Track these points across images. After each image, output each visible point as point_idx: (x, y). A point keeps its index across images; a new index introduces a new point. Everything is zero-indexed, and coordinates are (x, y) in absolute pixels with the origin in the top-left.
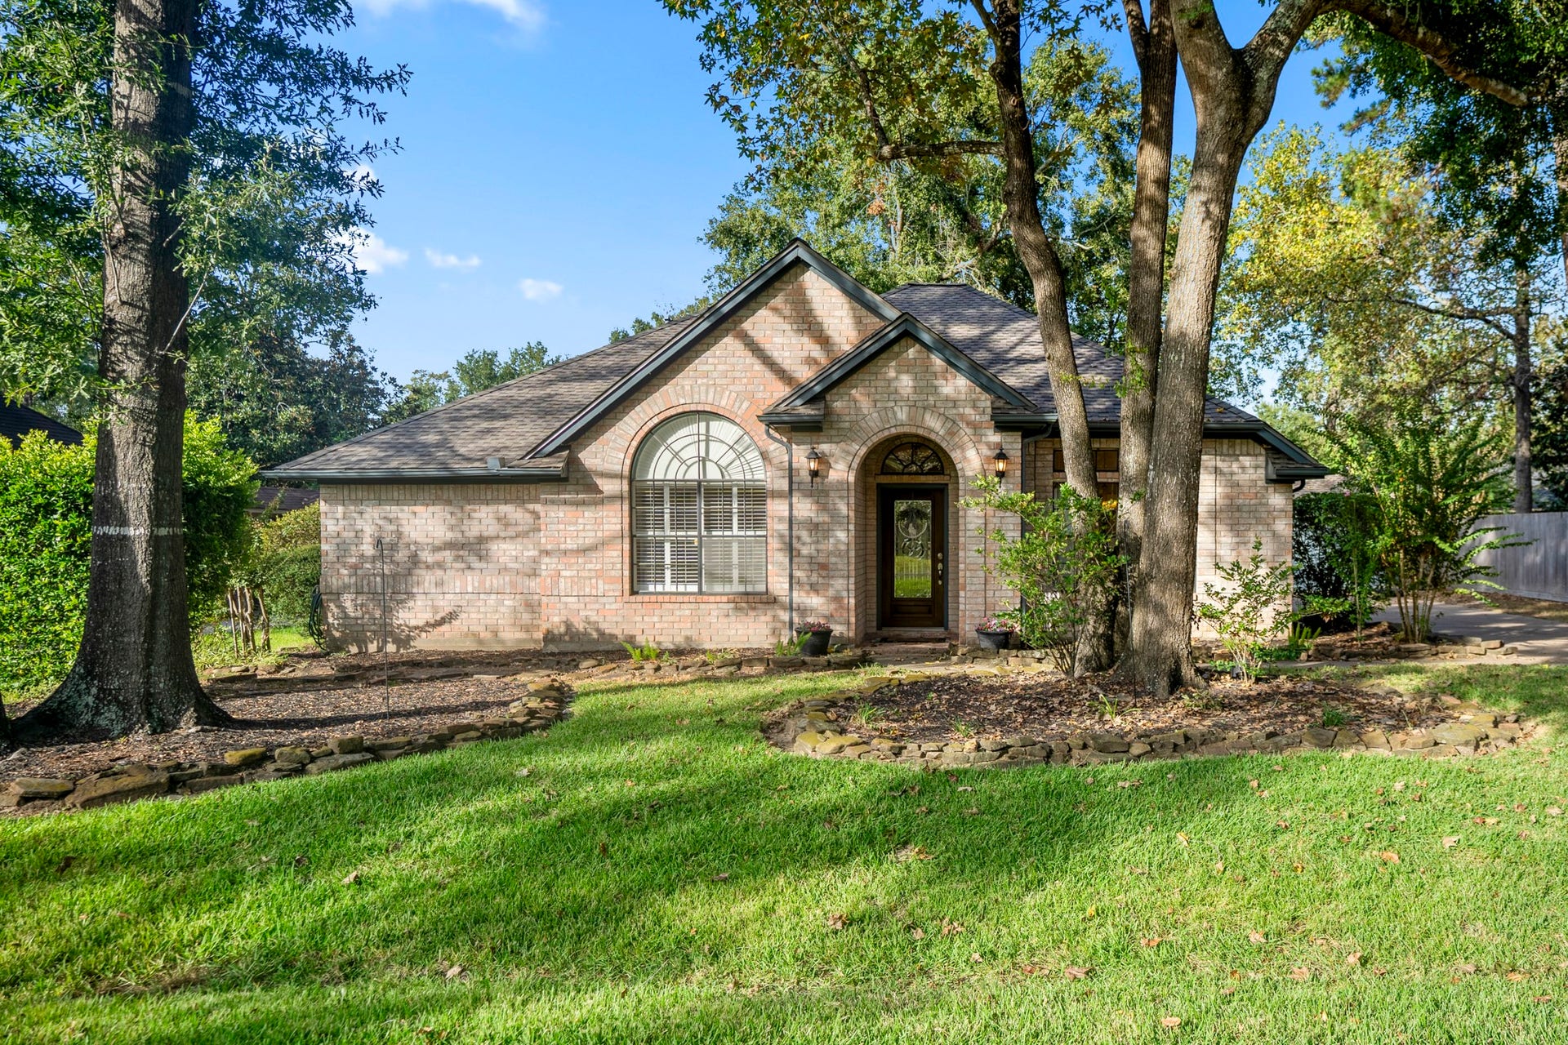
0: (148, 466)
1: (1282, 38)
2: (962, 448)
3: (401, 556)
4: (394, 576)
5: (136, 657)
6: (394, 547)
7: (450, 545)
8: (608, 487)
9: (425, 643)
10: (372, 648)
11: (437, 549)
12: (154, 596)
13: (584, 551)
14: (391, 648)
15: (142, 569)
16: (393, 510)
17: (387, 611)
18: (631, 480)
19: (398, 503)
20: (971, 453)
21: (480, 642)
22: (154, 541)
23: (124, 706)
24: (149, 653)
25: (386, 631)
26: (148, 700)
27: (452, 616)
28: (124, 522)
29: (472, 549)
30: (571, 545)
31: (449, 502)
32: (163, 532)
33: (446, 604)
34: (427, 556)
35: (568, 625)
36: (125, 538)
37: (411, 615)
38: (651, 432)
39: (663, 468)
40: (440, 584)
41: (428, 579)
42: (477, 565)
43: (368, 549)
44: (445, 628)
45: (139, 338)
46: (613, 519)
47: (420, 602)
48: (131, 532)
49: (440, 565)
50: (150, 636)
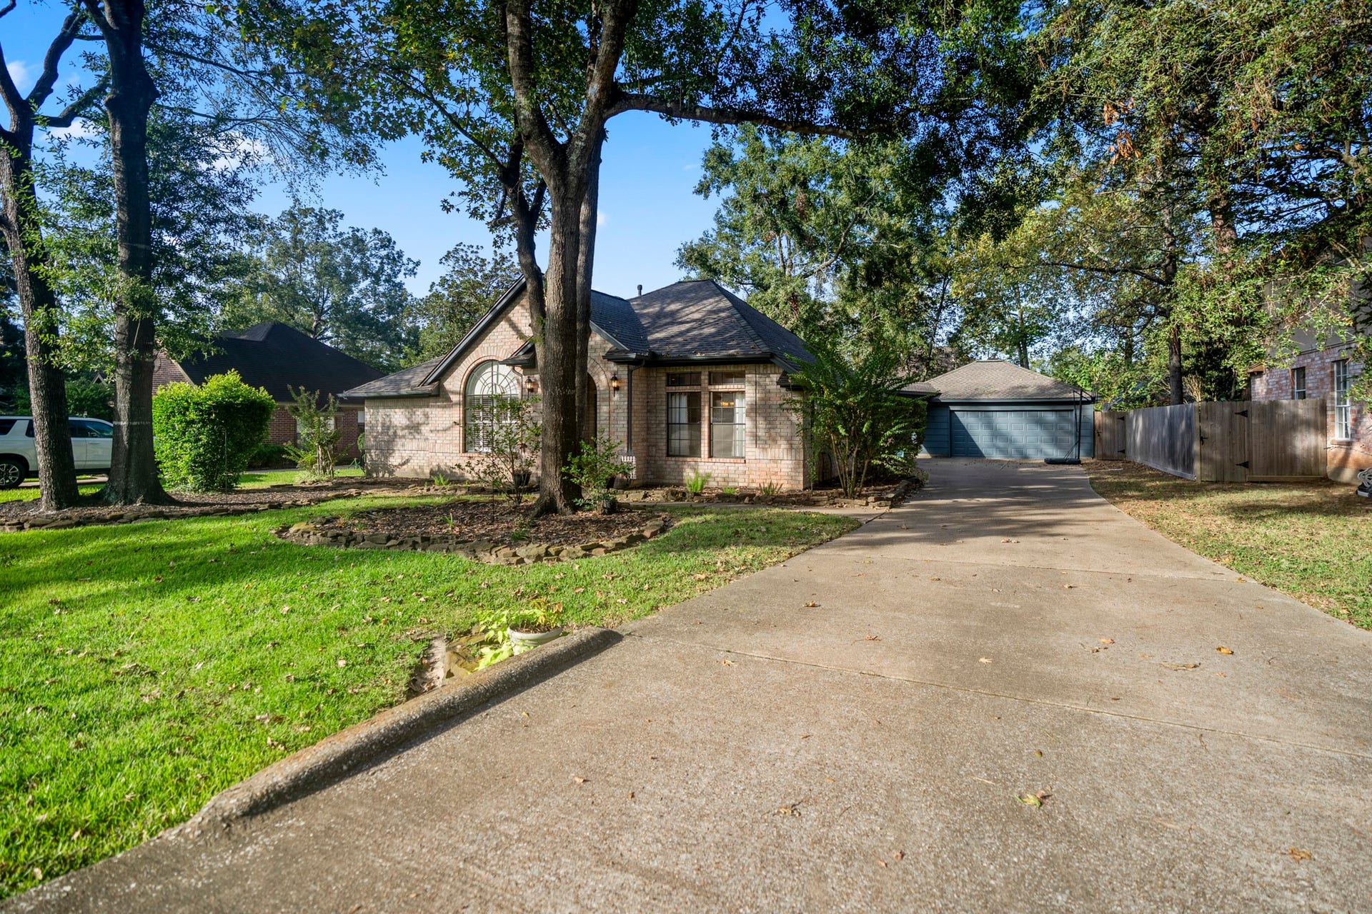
0: (128, 397)
1: (581, 134)
2: (598, 374)
3: (391, 432)
4: (388, 441)
5: (123, 474)
6: (388, 428)
7: (407, 427)
8: (455, 398)
9: (399, 474)
10: (381, 475)
11: (403, 429)
12: (130, 449)
13: (445, 430)
14: (387, 475)
15: (125, 438)
16: (388, 411)
17: (386, 458)
18: (465, 397)
19: (390, 408)
20: (603, 377)
21: (417, 473)
22: (130, 427)
23: (117, 493)
24: (127, 472)
25: (386, 468)
26: (126, 491)
27: (408, 461)
28: (119, 420)
29: (414, 428)
30: (440, 428)
31: (408, 407)
32: (135, 423)
33: (406, 455)
34: (400, 433)
35: (439, 466)
36: (119, 426)
37: (394, 460)
38: (472, 371)
39: (479, 389)
40: (403, 445)
41: (399, 442)
42: (417, 436)
43: (379, 429)
44: (405, 467)
45: (125, 346)
46: (456, 414)
47: (397, 454)
48: (122, 423)
49: (404, 437)
50: (128, 465)
